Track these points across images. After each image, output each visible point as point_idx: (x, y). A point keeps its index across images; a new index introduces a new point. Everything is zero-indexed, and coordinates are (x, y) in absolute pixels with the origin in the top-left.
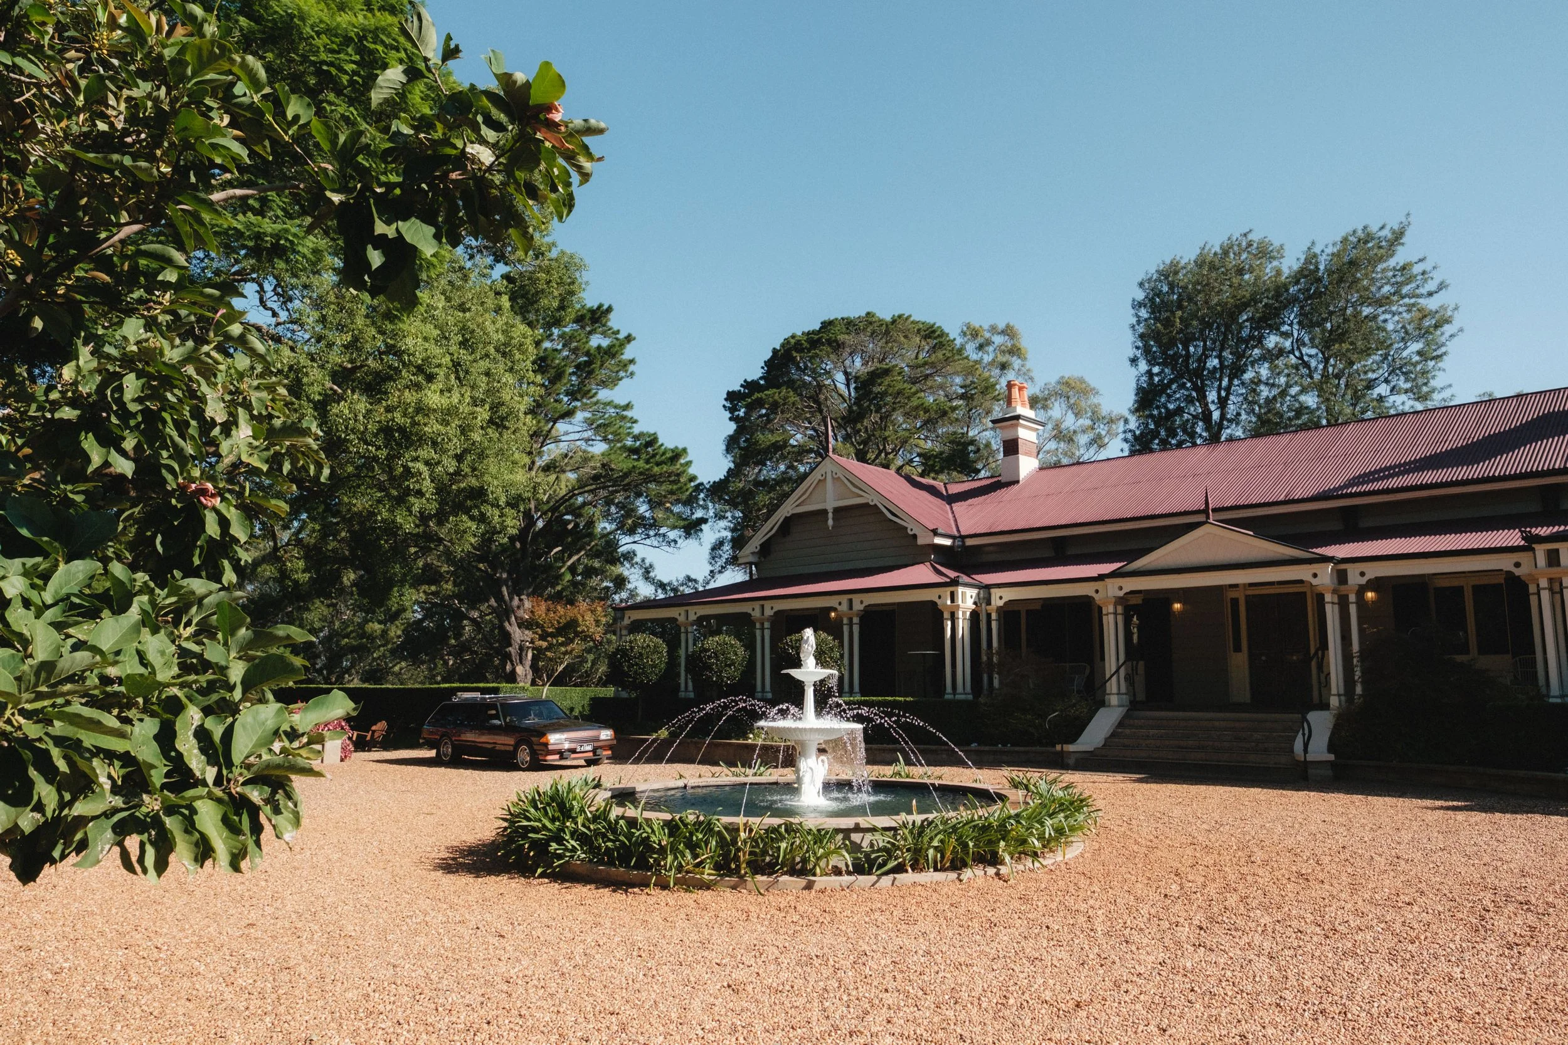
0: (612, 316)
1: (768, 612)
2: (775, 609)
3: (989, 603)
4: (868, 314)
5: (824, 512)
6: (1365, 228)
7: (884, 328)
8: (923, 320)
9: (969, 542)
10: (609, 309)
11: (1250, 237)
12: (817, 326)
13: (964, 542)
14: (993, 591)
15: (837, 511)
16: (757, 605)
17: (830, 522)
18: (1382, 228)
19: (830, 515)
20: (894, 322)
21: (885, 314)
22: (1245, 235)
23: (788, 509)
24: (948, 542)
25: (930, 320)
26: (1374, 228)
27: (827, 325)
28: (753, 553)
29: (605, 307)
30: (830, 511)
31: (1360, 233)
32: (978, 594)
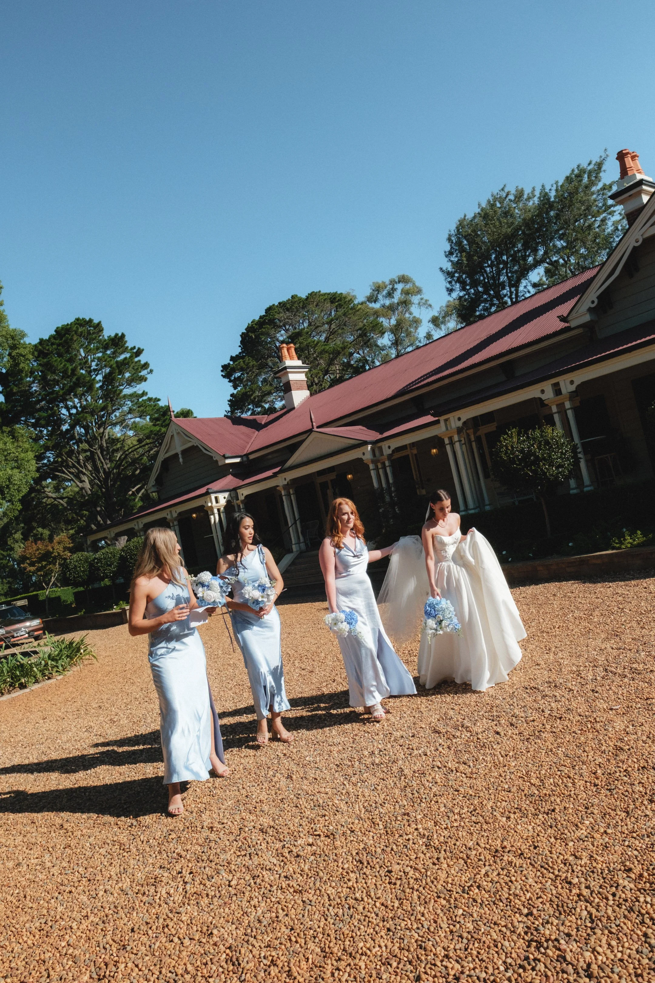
0: (126, 338)
1: (175, 515)
2: (178, 512)
3: (238, 499)
4: (292, 297)
5: (176, 455)
6: (578, 166)
7: (301, 305)
8: (328, 292)
9: (252, 457)
10: (123, 336)
11: (506, 190)
12: (263, 313)
13: (248, 458)
14: (238, 491)
15: (184, 452)
16: (168, 511)
17: (181, 460)
18: (589, 164)
19: (180, 456)
20: (307, 298)
21: (303, 295)
22: (503, 189)
23: (161, 457)
24: (238, 460)
25: (332, 291)
26: (584, 165)
27: (269, 310)
28: (153, 486)
29: (120, 335)
30: (180, 453)
31: (576, 172)
32: (230, 495)
